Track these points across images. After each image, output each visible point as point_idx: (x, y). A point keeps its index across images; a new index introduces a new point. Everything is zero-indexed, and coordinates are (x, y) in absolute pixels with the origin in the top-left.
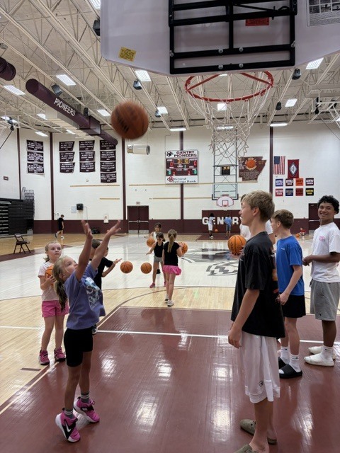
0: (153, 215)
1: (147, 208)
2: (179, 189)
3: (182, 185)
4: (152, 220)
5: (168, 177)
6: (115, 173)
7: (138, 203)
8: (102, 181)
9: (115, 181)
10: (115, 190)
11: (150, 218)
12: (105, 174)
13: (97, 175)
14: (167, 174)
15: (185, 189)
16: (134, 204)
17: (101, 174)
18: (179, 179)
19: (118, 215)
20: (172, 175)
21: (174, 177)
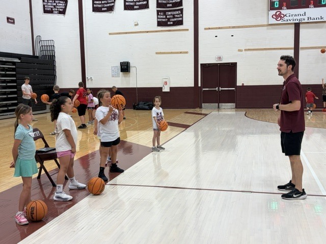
0: (244, 78)
1: (232, 67)
2: (291, 32)
3: (297, 26)
4: (243, 86)
5: (274, 12)
6: (182, 10)
7: (220, 58)
8: (160, 24)
9: (180, 23)
10: (182, 37)
11: (239, 83)
12: (165, 12)
13: (150, 15)
14: (272, 7)
15: (303, 32)
16: (212, 60)
17: (158, 12)
18: (292, 14)
19: (185, 78)
20: (280, 8)
21: (285, 11)
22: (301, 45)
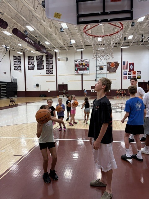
0: (69, 88)
1: (66, 85)
3: (82, 75)
4: (69, 91)
5: (76, 71)
6: (53, 70)
7: (63, 83)
8: (47, 73)
9: (52, 73)
10: (53, 77)
11: (68, 90)
12: (48, 70)
13: (44, 71)
14: (76, 70)
15: (83, 76)
16: (61, 83)
17: (46, 70)
18: (81, 72)
19: (54, 88)
20: (77, 70)
21: (79, 71)
22: (83, 80)
